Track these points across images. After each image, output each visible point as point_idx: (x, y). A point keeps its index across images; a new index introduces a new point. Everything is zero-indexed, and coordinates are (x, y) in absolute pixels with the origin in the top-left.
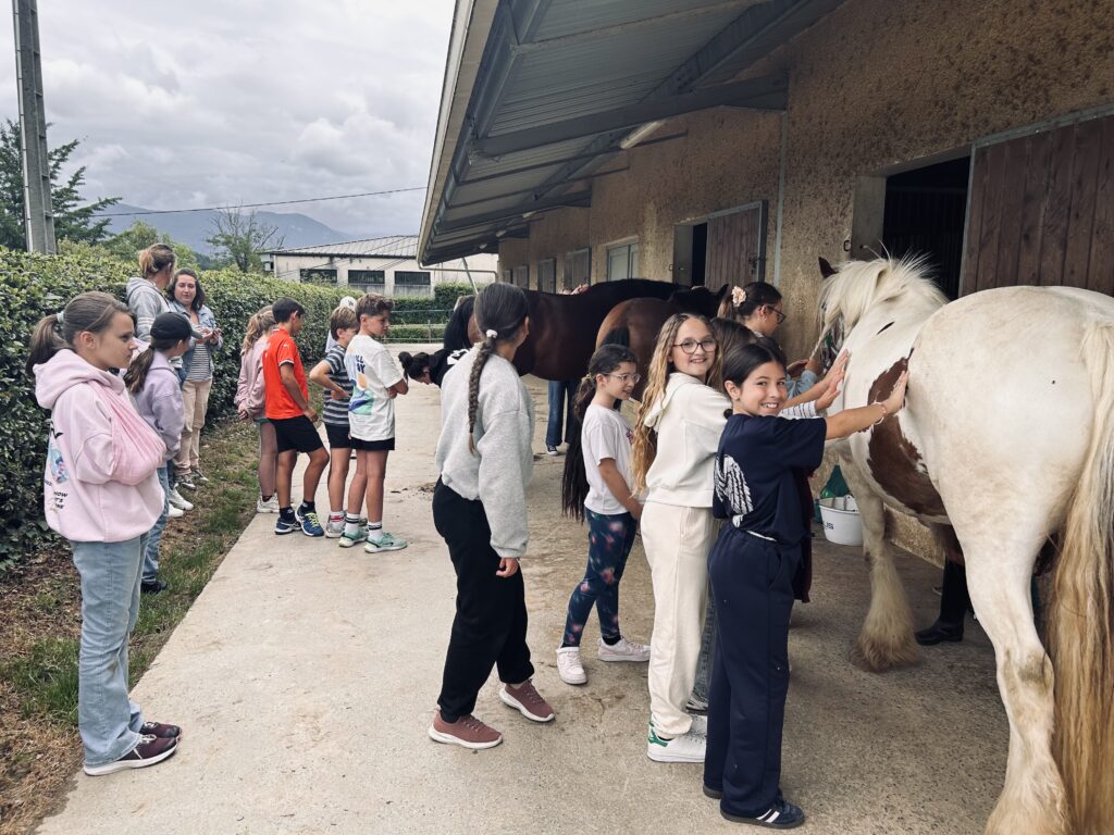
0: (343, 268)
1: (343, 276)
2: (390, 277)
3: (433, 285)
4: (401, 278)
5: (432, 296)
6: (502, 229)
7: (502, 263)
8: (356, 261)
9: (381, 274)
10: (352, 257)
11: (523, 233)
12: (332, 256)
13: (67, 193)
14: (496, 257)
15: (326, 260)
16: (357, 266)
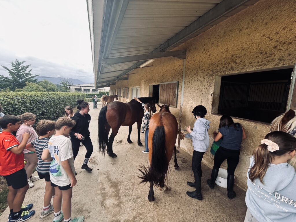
0: (83, 88)
1: (83, 90)
2: (91, 90)
3: (98, 91)
4: (93, 90)
5: (98, 93)
6: (111, 83)
7: (110, 88)
8: (85, 87)
9: (90, 89)
10: (84, 86)
11: (114, 84)
12: (80, 86)
13: (29, 73)
14: (109, 88)
15: (80, 87)
16: (85, 88)
